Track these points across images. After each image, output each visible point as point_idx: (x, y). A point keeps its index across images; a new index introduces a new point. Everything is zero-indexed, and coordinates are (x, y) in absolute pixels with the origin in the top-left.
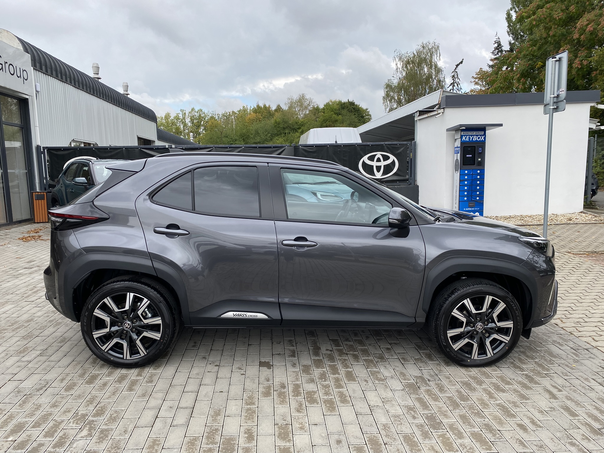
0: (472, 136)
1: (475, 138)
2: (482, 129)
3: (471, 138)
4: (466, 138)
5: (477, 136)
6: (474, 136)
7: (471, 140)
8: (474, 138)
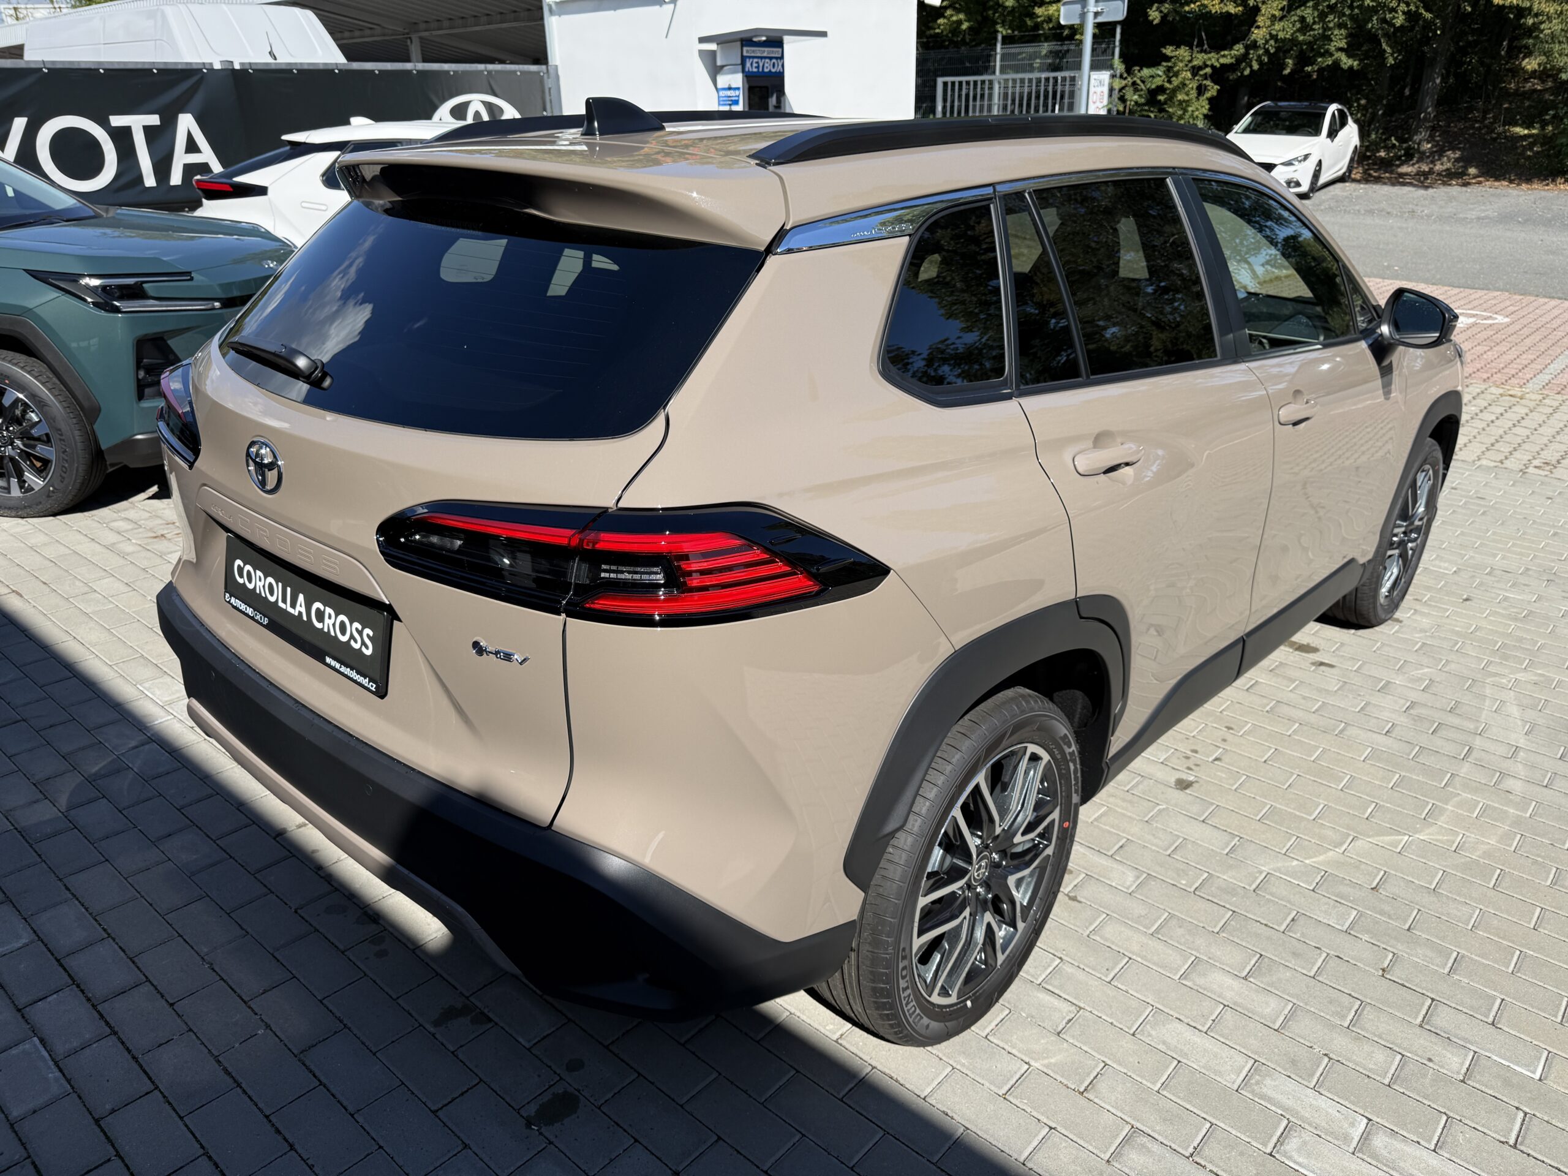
0: (762, 58)
1: (768, 67)
2: (775, 41)
3: (761, 65)
4: (752, 64)
5: (771, 58)
6: (767, 60)
7: (761, 70)
8: (766, 65)
